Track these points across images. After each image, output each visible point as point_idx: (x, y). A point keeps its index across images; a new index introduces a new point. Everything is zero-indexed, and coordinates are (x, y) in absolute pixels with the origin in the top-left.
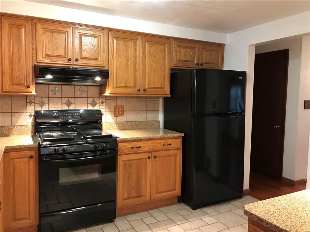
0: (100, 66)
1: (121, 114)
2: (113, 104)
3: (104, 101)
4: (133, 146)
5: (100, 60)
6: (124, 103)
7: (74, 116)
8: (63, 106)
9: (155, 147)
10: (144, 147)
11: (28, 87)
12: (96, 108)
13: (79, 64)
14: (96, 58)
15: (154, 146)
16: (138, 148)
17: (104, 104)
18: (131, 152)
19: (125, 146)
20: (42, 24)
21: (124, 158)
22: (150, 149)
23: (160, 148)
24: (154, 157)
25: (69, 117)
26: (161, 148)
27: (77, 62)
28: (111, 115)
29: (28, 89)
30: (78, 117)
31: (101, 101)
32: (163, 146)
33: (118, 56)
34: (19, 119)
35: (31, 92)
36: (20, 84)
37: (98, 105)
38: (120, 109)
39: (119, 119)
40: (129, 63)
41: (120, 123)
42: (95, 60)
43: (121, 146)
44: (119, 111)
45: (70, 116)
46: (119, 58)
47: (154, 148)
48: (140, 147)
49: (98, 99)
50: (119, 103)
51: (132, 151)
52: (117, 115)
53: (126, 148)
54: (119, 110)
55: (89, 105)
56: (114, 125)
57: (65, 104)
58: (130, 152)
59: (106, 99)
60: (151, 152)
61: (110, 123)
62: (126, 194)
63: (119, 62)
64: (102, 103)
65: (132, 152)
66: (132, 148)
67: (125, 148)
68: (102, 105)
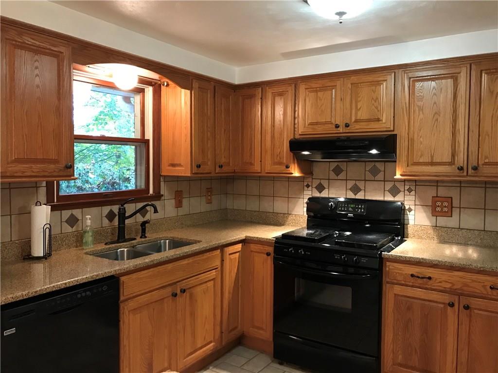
0: (385, 129)
1: (447, 212)
2: (431, 192)
3: (413, 188)
4: (414, 274)
5: (384, 121)
6: (454, 193)
7: (357, 208)
8: (347, 192)
9: (468, 286)
10: (440, 280)
11: (287, 167)
12: (398, 199)
13: (350, 131)
14: (378, 118)
15: (466, 285)
16: (425, 279)
17: (413, 193)
18: (411, 284)
19: (400, 269)
20: (305, 84)
21: (397, 289)
22: (455, 287)
23: (480, 292)
24: (464, 307)
25: (350, 209)
26: (485, 292)
27: (349, 128)
28: (425, 212)
29: (288, 169)
30: (362, 210)
31: (407, 187)
32: (490, 290)
33: (417, 109)
34: (295, 207)
35: (292, 174)
36: (280, 163)
37: (401, 194)
38: (446, 204)
39: (442, 221)
40: (440, 119)
41: (443, 229)
42: (377, 122)
43: (390, 267)
44: (442, 207)
45: (352, 207)
46: (419, 113)
47: (465, 288)
48: (430, 278)
49: (403, 183)
50: (442, 192)
51: (412, 281)
52: (437, 214)
53: (401, 274)
54: (442, 204)
55: (387, 193)
56: (431, 231)
57: (350, 189)
58: (409, 282)
59: (417, 184)
60: (460, 295)
61: (421, 226)
62: (400, 357)
63: (419, 120)
64: (410, 190)
65: (413, 283)
66: (412, 275)
67: (398, 273)
68: (409, 194)
